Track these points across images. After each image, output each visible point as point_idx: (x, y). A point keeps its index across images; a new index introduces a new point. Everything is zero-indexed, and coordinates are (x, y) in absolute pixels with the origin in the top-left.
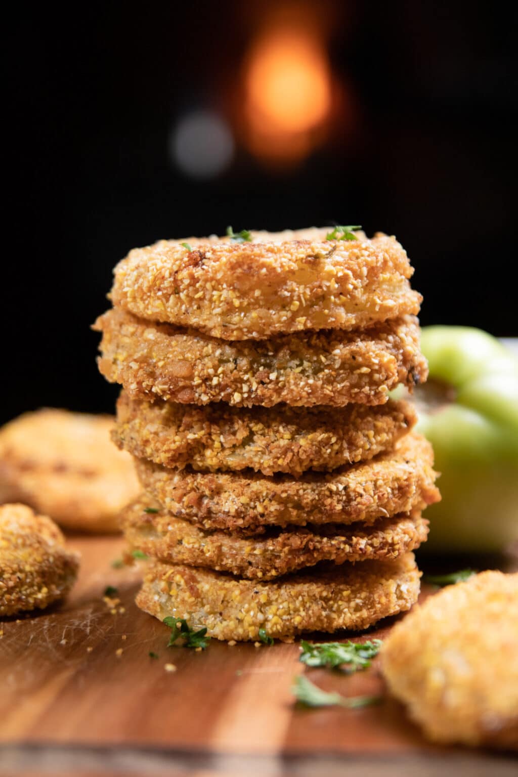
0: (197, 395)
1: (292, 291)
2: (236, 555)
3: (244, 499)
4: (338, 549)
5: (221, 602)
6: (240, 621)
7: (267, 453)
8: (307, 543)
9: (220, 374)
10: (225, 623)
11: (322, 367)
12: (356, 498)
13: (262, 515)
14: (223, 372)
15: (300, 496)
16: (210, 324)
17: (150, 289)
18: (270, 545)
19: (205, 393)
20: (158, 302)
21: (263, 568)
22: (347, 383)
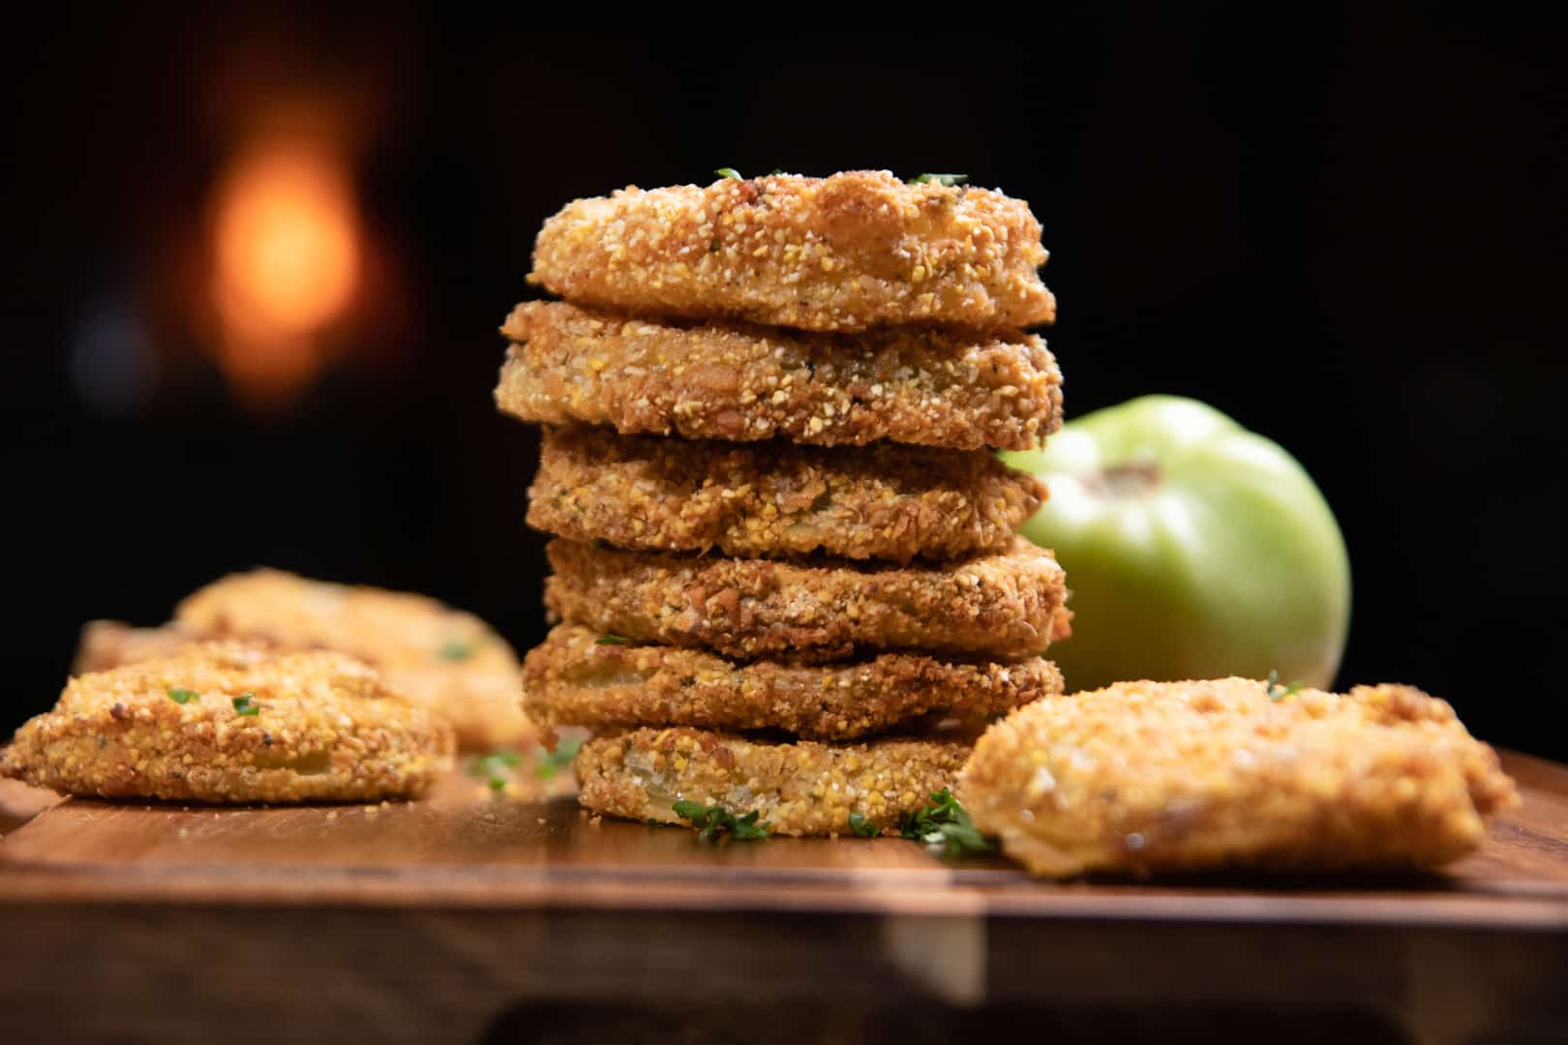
0: (747, 421)
1: (912, 250)
2: (804, 691)
3: (823, 596)
4: (970, 682)
5: (779, 771)
6: (817, 800)
7: (861, 520)
8: (924, 669)
9: (786, 386)
10: (787, 806)
11: (948, 380)
12: (997, 598)
13: (856, 622)
14: (791, 384)
15: (913, 593)
16: (777, 300)
17: (662, 245)
18: (866, 673)
19: (764, 416)
20: (680, 267)
21: (849, 714)
22: (985, 409)
